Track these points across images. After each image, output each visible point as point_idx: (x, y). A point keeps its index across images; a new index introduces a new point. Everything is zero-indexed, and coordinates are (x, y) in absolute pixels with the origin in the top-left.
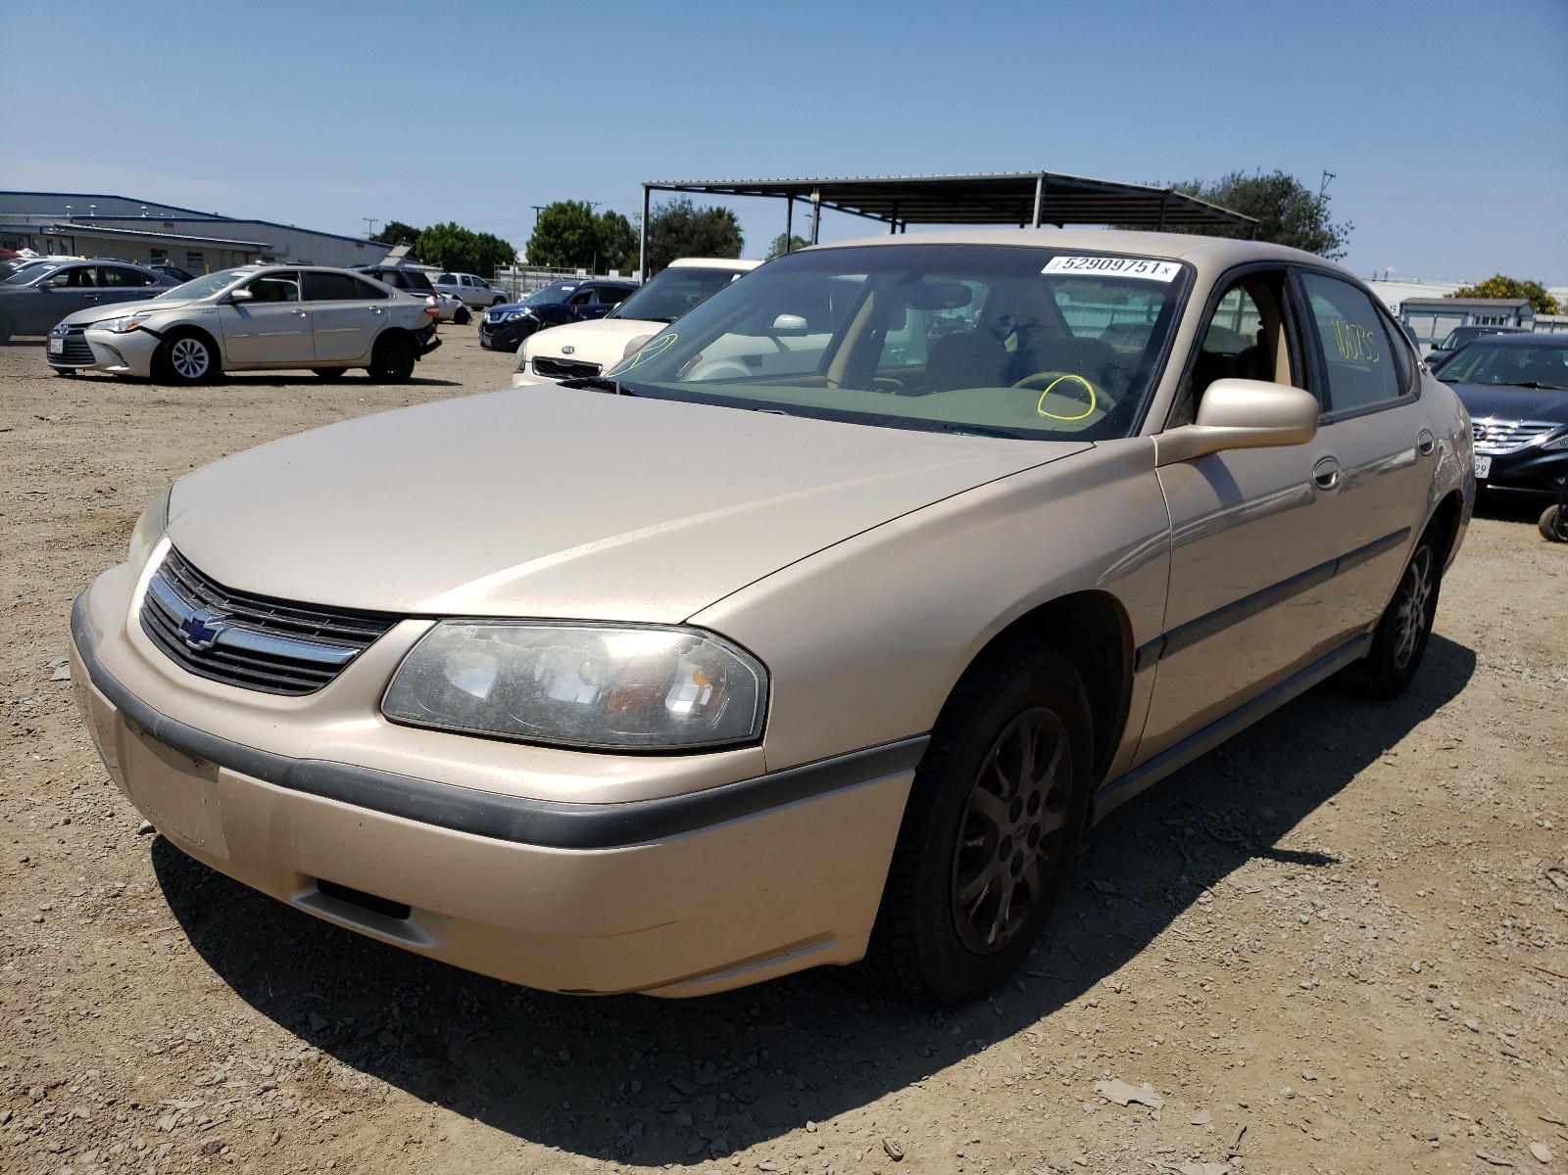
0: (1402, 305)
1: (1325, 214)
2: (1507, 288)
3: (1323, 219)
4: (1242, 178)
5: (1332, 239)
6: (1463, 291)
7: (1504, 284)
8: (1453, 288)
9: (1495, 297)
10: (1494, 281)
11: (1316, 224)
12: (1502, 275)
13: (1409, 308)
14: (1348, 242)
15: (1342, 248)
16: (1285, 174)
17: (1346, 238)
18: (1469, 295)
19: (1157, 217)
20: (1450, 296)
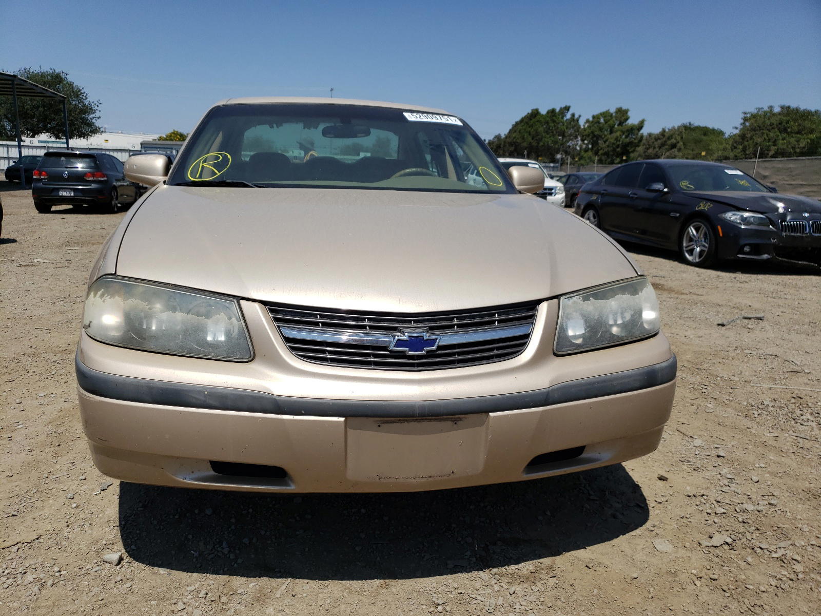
0: (141, 144)
1: (85, 95)
2: (180, 136)
3: (84, 98)
4: (31, 71)
5: (91, 109)
6: (160, 137)
7: (178, 135)
8: (156, 137)
9: (176, 140)
10: (174, 133)
11: (81, 101)
12: (176, 130)
13: (145, 146)
14: (100, 111)
15: (97, 114)
16: (57, 71)
17: (99, 109)
18: (165, 139)
19: (11, 92)
20: (156, 140)
